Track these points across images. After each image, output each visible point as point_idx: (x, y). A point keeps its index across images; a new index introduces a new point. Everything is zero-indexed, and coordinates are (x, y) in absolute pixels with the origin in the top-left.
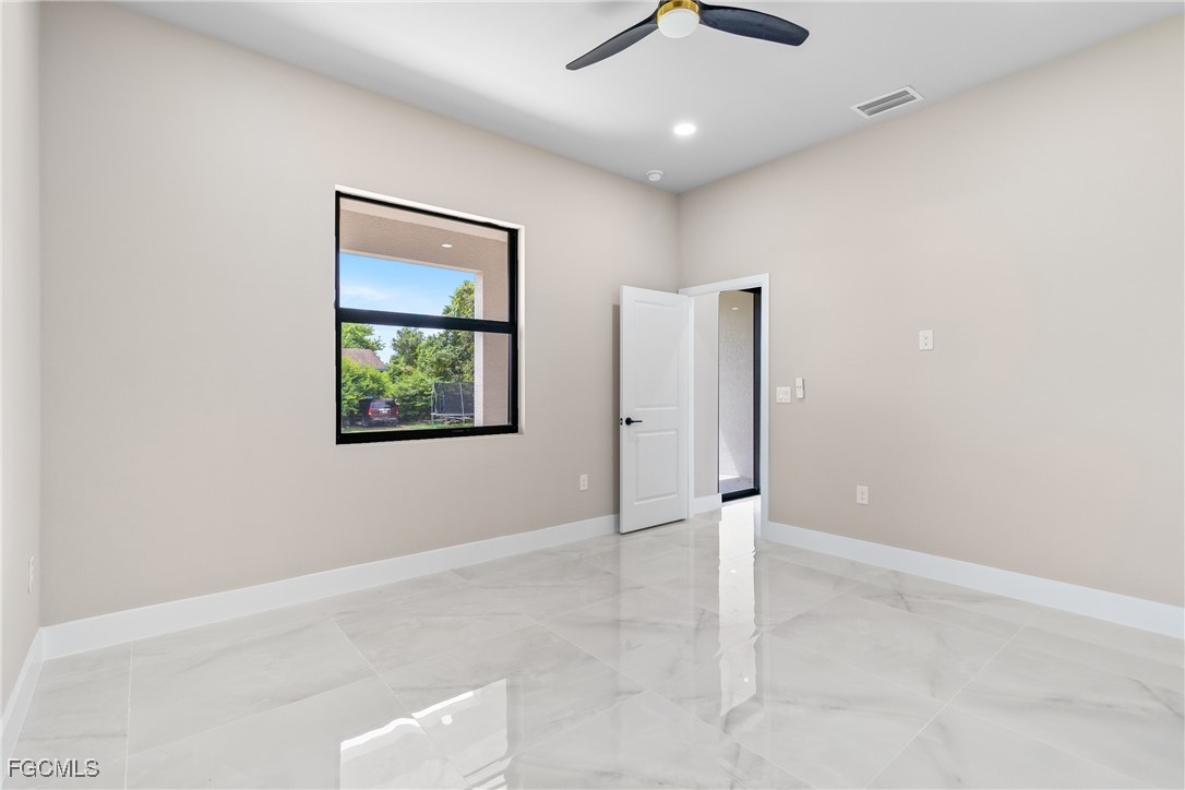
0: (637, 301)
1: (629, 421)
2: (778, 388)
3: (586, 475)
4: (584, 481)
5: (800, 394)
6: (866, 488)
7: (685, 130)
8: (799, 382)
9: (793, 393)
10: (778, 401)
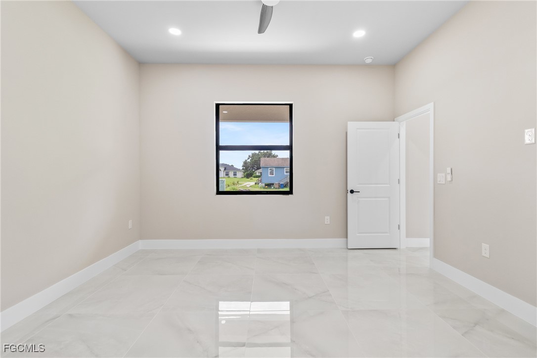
0: (358, 129)
1: (352, 192)
2: (439, 174)
3: (328, 217)
4: (327, 219)
5: (449, 179)
6: (488, 246)
7: (359, 34)
8: (449, 171)
9: (446, 179)
10: (438, 182)
